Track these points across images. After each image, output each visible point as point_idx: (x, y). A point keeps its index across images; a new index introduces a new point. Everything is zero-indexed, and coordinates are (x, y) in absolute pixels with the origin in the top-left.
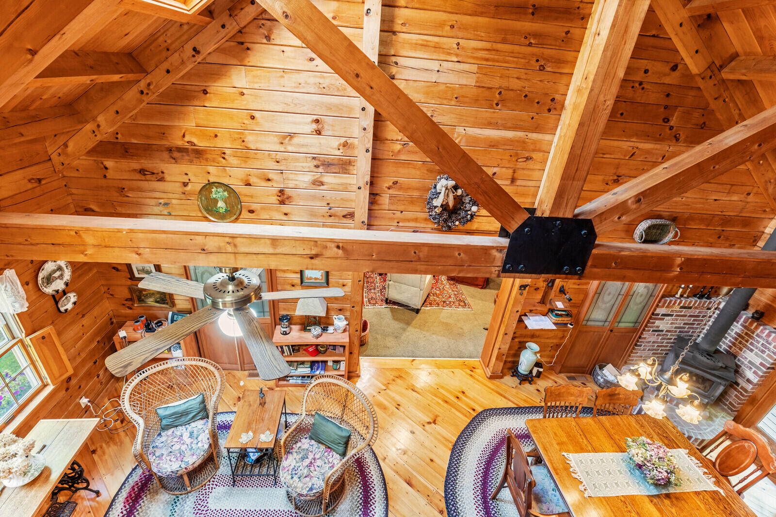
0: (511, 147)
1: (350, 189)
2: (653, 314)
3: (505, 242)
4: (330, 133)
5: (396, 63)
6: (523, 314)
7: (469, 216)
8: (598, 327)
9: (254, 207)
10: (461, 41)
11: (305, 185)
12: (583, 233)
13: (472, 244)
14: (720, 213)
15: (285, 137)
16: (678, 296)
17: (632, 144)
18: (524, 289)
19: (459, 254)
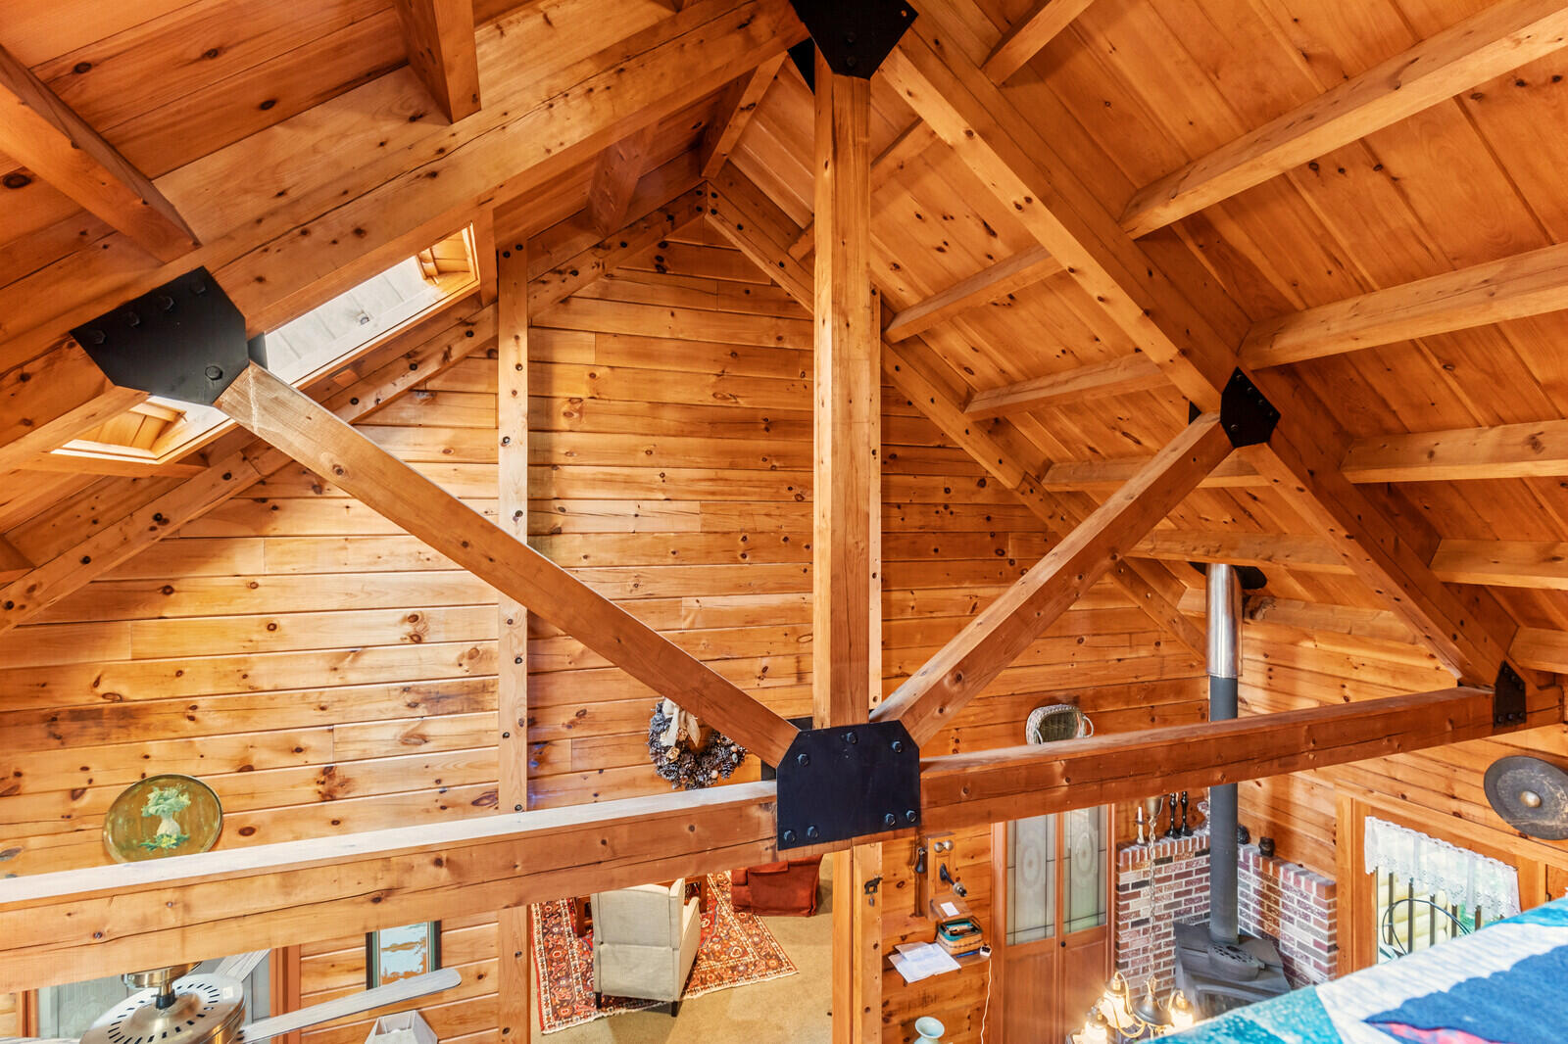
0: (783, 621)
1: (486, 740)
2: (1118, 888)
3: (770, 787)
4: (441, 637)
5: (563, 510)
6: (891, 950)
7: (734, 756)
8: (1038, 943)
9: (253, 819)
10: (665, 470)
11: (384, 749)
12: (894, 746)
13: (711, 803)
14: (1135, 680)
15: (342, 657)
16: (1141, 840)
17: (967, 592)
18: (875, 890)
19: (692, 828)
